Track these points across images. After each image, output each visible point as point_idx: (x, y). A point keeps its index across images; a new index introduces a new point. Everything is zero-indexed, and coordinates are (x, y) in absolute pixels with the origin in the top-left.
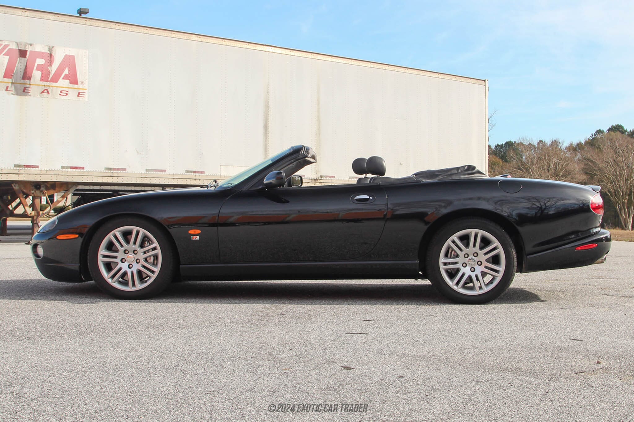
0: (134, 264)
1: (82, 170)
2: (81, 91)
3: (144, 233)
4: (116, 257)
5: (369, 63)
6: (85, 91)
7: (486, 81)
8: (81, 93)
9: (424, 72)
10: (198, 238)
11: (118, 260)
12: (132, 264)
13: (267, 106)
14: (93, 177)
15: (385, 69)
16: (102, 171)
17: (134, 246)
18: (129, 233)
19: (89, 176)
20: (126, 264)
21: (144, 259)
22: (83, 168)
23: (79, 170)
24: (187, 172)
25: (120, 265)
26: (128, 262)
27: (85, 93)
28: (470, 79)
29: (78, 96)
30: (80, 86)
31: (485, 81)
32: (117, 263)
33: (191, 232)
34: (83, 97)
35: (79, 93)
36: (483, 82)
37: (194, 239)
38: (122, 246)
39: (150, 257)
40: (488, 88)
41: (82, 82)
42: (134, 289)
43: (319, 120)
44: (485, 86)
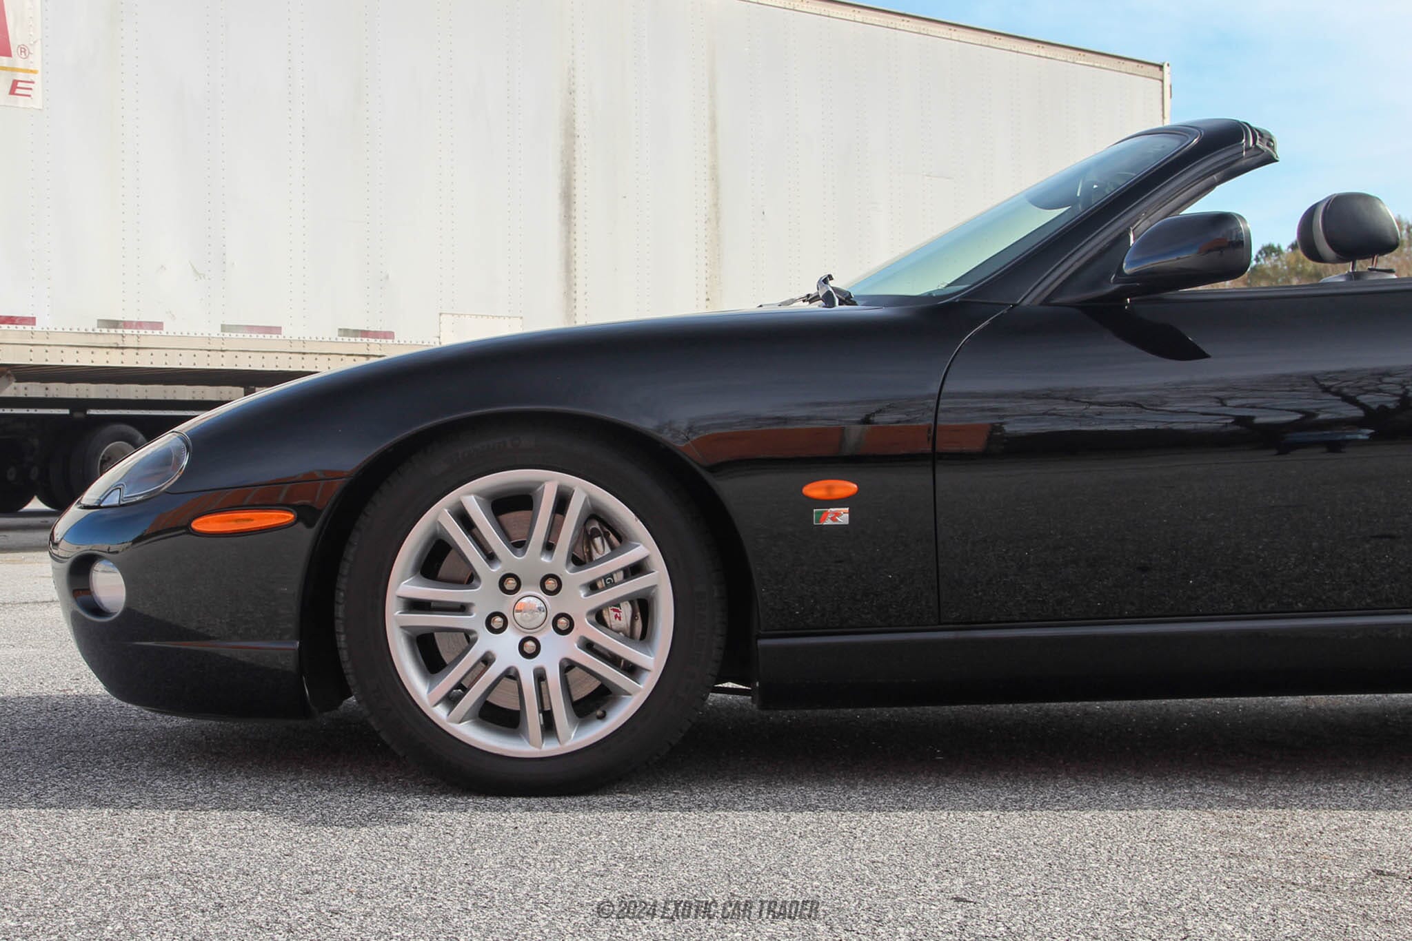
0: (548, 637)
1: (28, 328)
2: (20, 76)
3: (590, 498)
4: (463, 609)
5: (852, 9)
6: (31, 77)
7: (1165, 66)
8: (20, 85)
9: (998, 37)
10: (843, 516)
11: (473, 621)
12: (539, 638)
13: (570, 135)
14: (63, 348)
15: (893, 26)
16: (90, 331)
17: (545, 559)
18: (522, 500)
19: (49, 345)
20: (511, 638)
21: (590, 613)
22: (31, 321)
23: (20, 327)
24: (345, 332)
25: (486, 642)
26: (519, 627)
27: (33, 82)
28: (1122, 61)
29: (12, 92)
30: (18, 61)
31: (1161, 67)
32: (469, 637)
33: (815, 490)
34: (29, 96)
35: (15, 83)
36: (1158, 69)
37: (829, 522)
38: (491, 557)
39: (616, 604)
40: (1171, 87)
41: (23, 50)
42: (550, 748)
43: (715, 178)
44: (1162, 81)
